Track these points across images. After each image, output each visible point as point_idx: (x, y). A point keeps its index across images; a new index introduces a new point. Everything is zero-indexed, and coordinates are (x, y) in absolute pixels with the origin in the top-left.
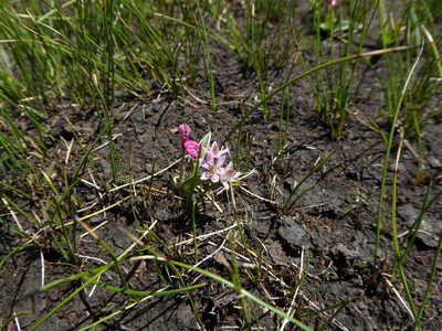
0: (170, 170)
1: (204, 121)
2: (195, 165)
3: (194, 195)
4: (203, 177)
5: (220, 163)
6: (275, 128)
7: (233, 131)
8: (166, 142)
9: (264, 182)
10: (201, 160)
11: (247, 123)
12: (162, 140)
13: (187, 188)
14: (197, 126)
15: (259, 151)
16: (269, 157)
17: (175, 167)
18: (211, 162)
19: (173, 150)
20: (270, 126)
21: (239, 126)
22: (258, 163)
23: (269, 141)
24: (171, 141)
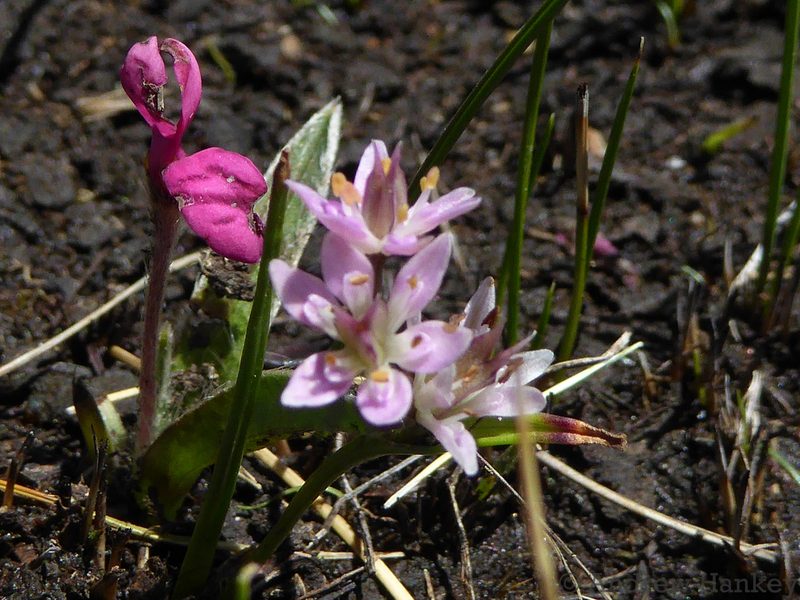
0: (76, 350)
1: (291, 46)
2: (241, 311)
3: (236, 516)
4: (301, 391)
5: (420, 286)
6: (732, 86)
7: (472, 106)
8: (54, 177)
9: (684, 417)
10: (281, 271)
11: (558, 58)
12: (28, 165)
13: (186, 462)
14: (250, 76)
15: (645, 225)
16: (711, 263)
17: (111, 329)
18: (354, 284)
19: (99, 223)
20: (700, 70)
21: (504, 77)
22: (638, 299)
23: (700, 160)
24: (84, 173)
